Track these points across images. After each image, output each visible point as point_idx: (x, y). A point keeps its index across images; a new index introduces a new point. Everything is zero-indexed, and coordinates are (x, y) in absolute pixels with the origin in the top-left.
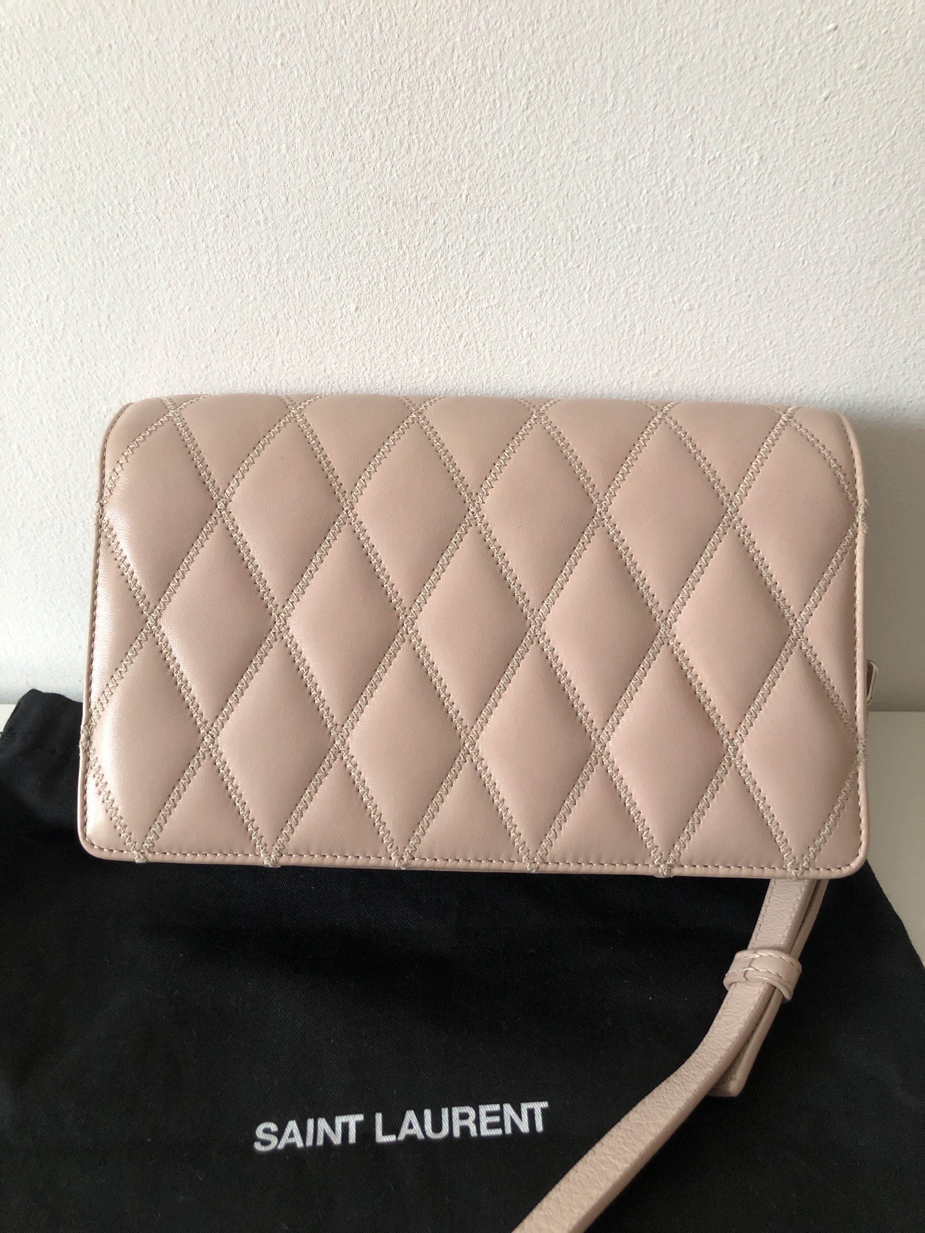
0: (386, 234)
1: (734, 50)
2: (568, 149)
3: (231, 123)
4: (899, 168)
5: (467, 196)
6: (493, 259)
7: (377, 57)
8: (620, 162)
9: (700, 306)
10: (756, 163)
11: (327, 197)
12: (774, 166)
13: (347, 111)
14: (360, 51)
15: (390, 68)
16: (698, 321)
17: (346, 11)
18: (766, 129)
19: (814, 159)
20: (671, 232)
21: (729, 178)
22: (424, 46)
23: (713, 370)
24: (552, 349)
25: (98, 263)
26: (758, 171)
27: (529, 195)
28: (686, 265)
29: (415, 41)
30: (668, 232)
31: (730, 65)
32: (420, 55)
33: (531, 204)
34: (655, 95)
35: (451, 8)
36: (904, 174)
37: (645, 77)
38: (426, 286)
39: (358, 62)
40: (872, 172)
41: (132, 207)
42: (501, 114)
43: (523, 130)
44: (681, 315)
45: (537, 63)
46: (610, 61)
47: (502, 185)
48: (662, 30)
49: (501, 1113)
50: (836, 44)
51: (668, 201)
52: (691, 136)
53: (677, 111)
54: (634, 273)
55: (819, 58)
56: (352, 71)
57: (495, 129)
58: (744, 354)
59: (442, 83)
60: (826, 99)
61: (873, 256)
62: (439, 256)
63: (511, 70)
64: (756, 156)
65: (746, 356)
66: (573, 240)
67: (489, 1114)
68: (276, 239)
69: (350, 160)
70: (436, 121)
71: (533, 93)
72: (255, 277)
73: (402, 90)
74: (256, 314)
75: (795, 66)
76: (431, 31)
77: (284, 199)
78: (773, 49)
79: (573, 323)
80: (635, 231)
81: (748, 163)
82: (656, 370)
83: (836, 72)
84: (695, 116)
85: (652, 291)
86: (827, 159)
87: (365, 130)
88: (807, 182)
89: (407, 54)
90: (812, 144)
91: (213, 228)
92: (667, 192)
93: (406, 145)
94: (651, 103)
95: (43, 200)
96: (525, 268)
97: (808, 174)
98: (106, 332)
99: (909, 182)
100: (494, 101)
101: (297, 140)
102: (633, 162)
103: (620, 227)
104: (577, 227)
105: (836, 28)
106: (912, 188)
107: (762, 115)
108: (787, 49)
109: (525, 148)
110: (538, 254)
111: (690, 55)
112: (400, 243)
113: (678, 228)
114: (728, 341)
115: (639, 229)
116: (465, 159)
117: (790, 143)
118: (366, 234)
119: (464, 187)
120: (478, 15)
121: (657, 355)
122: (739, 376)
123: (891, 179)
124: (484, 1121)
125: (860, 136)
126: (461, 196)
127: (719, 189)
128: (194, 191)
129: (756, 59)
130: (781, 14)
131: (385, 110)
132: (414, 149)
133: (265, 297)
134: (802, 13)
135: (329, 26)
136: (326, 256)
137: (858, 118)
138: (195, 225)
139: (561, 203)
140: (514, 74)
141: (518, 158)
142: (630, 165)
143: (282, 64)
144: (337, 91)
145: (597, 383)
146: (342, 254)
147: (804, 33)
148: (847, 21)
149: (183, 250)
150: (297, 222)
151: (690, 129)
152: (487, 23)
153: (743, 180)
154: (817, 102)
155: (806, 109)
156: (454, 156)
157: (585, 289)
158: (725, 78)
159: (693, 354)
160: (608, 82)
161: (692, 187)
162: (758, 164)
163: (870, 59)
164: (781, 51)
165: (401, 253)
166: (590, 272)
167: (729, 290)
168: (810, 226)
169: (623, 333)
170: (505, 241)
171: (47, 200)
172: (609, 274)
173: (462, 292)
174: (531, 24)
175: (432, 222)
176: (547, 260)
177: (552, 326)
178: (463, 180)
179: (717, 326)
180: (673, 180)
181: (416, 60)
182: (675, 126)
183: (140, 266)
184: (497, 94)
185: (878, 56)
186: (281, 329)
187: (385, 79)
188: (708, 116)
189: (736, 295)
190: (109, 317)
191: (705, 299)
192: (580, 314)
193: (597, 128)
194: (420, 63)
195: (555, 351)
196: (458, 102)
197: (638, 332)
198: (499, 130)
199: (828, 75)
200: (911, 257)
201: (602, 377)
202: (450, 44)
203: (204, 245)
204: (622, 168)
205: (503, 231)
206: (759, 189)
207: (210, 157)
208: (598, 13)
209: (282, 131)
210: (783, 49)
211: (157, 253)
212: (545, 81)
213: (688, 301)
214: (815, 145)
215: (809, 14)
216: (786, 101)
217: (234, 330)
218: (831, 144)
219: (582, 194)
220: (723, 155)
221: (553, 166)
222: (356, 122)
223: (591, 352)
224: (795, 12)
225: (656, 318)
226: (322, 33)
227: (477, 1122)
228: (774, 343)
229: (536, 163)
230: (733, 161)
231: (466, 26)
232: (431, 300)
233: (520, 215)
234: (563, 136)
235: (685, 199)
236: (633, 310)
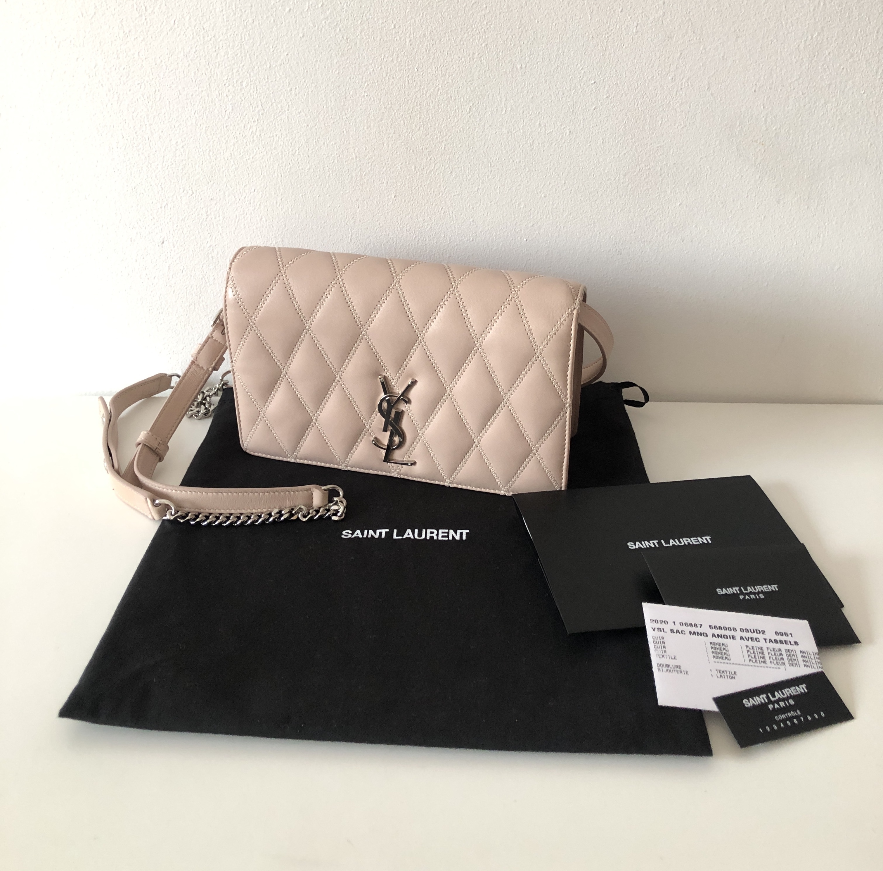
0: (409, 164)
1: (554, 91)
2: (487, 129)
3: (344, 117)
4: (629, 136)
5: (444, 148)
6: (456, 175)
7: (407, 93)
8: (510, 134)
9: (549, 195)
10: (568, 134)
11: (384, 148)
12: (576, 135)
13: (393, 114)
14: (400, 91)
15: (412, 97)
16: (549, 201)
17: (394, 76)
18: (571, 121)
19: (592, 133)
20: (534, 163)
21: (557, 140)
22: (426, 89)
23: (558, 224)
24: (484, 215)
25: (280, 175)
26: (569, 137)
27: (471, 148)
28: (542, 177)
29: (422, 87)
30: (532, 163)
31: (553, 96)
32: (425, 92)
33: (472, 151)
34: (523, 108)
35: (437, 75)
36: (632, 139)
37: (518, 101)
38: (426, 186)
39: (398, 95)
40: (618, 138)
41: (297, 152)
42: (458, 115)
43: (468, 121)
44: (541, 199)
45: (473, 95)
46: (503, 95)
47: (459, 144)
48: (524, 83)
49: (448, 533)
50: (596, 88)
51: (531, 150)
52: (539, 124)
53: (532, 114)
54: (519, 180)
55: (589, 94)
56: (396, 98)
57: (456, 121)
58: (571, 216)
59: (434, 103)
60: (594, 109)
61: (624, 172)
62: (432, 173)
63: (462, 98)
64: (568, 131)
65: (573, 217)
66: (491, 167)
67: (443, 533)
68: (360, 166)
69: (394, 133)
70: (431, 118)
71: (472, 107)
72: (350, 182)
73: (417, 106)
74: (349, 199)
75: (580, 97)
76: (429, 83)
77: (365, 149)
78: (570, 91)
79: (493, 203)
80: (518, 162)
81: (565, 134)
82: (532, 224)
83: (597, 99)
84: (540, 116)
85: (527, 188)
86: (598, 132)
87: (401, 121)
88: (591, 142)
89: (419, 92)
90: (591, 127)
91: (332, 161)
92: (531, 146)
93: (418, 127)
94: (521, 111)
95: (259, 149)
96: (470, 179)
97: (591, 138)
98: (279, 206)
99: (635, 142)
100: (456, 110)
101: (372, 125)
102: (515, 134)
103: (511, 161)
104: (492, 161)
105: (595, 83)
106: (637, 144)
107: (568, 115)
108: (576, 90)
109: (469, 128)
110: (476, 172)
111: (536, 93)
112: (415, 168)
113: (537, 161)
114: (563, 210)
115: (520, 162)
116: (443, 132)
117: (582, 126)
118: (400, 164)
119: (443, 144)
120: (448, 78)
121: (532, 217)
122: (570, 226)
123: (626, 141)
124: (440, 535)
125: (611, 124)
126: (442, 148)
127: (553, 145)
128: (325, 145)
129: (563, 94)
130: (572, 78)
131: (410, 113)
132: (422, 128)
133: (353, 191)
134: (580, 77)
135: (387, 81)
136: (382, 173)
137: (609, 116)
138: (324, 159)
139: (485, 151)
140: (464, 99)
141: (466, 132)
142: (514, 135)
143: (367, 95)
144: (390, 106)
145: (505, 230)
146: (389, 172)
147: (582, 84)
148: (599, 80)
149: (318, 170)
150: (370, 159)
151: (538, 121)
152: (452, 81)
153: (563, 141)
154: (591, 110)
155: (587, 113)
156: (439, 131)
157: (497, 187)
158: (551, 101)
159: (548, 217)
160: (503, 103)
161: (542, 144)
162: (569, 135)
163: (611, 94)
164: (573, 91)
165: (415, 172)
166: (499, 180)
167: (562, 188)
168: (594, 160)
169: (515, 207)
170: (461, 167)
171: (260, 149)
172: (508, 181)
173: (442, 189)
174: (470, 81)
175: (429, 159)
176: (480, 175)
177: (483, 204)
178: (442, 141)
179: (558, 204)
180: (533, 141)
181: (423, 94)
182: (532, 120)
183: (298, 177)
184: (457, 107)
185: (614, 93)
186: (360, 205)
187: (410, 101)
188: (546, 116)
189: (565, 190)
190: (281, 199)
191: (551, 192)
192: (496, 198)
193: (499, 120)
194: (424, 95)
195: (485, 215)
196: (440, 110)
197: (522, 207)
198: (458, 121)
199: (594, 100)
200: (641, 173)
201: (507, 227)
202: (437, 88)
203: (328, 168)
204: (511, 136)
205: (460, 163)
206: (571, 145)
207: (334, 131)
208: (497, 77)
209: (365, 121)
210: (574, 90)
211: (306, 171)
212: (477, 102)
213: (544, 193)
214: (592, 127)
215: (583, 77)
216: (578, 110)
217: (338, 206)
218: (599, 127)
219: (494, 147)
220: (554, 131)
221: (481, 135)
222: (397, 118)
223: (501, 216)
224: (577, 77)
225: (530, 200)
226: (384, 83)
227: (437, 535)
228: (585, 211)
229: (474, 135)
230: (558, 134)
231: (443, 81)
232: (429, 193)
233: (468, 156)
234: (485, 124)
235: (539, 149)
236: (519, 196)
